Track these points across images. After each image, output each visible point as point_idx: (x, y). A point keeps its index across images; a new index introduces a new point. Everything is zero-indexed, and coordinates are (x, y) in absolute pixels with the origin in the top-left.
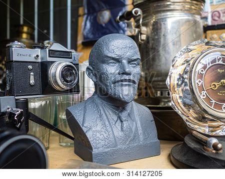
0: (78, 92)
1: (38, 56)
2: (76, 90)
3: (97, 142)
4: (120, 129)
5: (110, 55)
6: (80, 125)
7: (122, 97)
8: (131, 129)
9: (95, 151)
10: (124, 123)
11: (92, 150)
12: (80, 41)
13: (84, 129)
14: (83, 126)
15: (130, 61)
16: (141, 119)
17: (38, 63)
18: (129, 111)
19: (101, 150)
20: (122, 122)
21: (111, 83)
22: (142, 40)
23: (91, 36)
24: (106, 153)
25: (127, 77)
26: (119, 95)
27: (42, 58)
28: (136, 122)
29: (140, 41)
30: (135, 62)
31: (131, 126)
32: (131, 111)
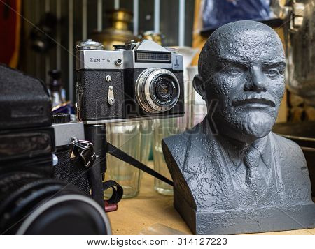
0: (182, 113)
1: (119, 61)
2: (178, 112)
3: (204, 197)
4: (244, 180)
5: (230, 57)
6: (180, 167)
7: (247, 129)
8: (263, 181)
9: (200, 212)
10: (252, 169)
11: (196, 209)
12: (197, 29)
13: (186, 175)
14: (184, 169)
15: (266, 68)
16: (282, 165)
17: (120, 70)
18: (261, 151)
19: (210, 211)
20: (248, 167)
21: (231, 104)
22: (294, 26)
23: (214, 22)
24: (218, 215)
25: (258, 96)
26: (243, 126)
27: (125, 64)
28: (273, 170)
29: (292, 28)
30: (275, 69)
31: (264, 176)
32: (265, 150)
